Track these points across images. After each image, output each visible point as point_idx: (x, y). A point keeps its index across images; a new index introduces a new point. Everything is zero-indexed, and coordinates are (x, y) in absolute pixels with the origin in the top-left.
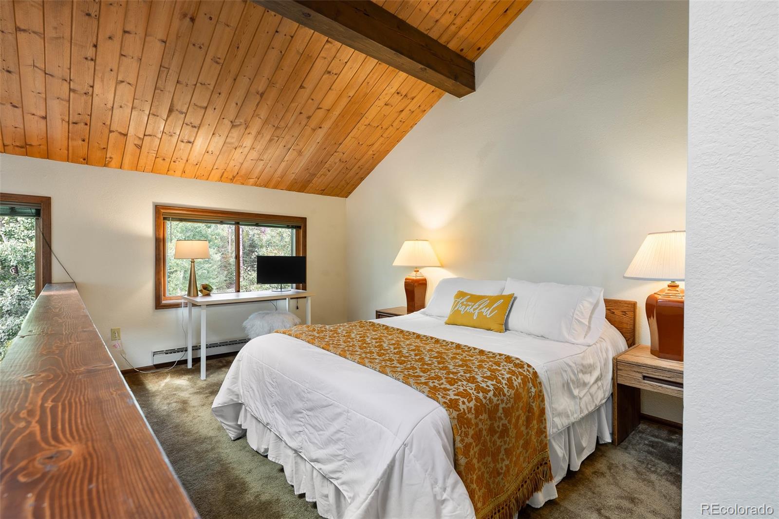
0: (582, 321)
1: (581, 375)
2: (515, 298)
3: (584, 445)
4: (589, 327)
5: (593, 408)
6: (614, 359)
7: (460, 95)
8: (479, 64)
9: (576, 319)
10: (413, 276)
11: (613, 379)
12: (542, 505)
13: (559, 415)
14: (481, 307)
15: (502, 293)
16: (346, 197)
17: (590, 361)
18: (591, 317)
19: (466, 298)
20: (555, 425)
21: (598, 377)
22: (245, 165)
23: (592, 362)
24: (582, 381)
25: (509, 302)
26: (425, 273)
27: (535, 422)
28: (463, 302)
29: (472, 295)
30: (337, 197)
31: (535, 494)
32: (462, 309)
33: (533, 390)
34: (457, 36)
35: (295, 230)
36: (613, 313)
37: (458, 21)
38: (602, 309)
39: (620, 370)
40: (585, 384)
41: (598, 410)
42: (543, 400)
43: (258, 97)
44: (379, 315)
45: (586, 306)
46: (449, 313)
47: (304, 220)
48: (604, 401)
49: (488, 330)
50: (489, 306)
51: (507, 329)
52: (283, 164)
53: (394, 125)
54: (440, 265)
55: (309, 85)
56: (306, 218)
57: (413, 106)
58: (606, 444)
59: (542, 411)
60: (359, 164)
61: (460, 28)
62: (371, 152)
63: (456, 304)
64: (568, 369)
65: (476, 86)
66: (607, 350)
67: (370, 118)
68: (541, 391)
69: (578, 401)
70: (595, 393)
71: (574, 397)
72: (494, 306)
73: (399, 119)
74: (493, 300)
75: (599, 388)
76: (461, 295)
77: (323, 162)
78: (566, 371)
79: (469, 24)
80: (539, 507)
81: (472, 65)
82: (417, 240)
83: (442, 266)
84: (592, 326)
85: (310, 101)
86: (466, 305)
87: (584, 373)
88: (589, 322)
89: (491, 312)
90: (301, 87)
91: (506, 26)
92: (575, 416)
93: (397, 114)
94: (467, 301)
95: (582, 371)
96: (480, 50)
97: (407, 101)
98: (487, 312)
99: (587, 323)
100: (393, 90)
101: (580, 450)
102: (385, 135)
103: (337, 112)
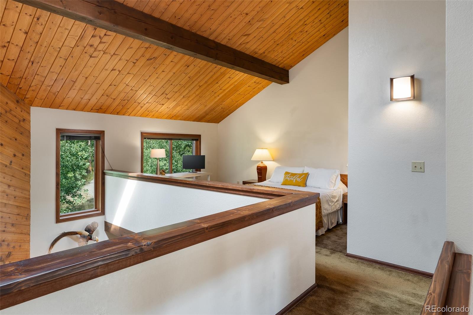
0: (333, 182)
1: (332, 199)
2: (309, 174)
3: (333, 222)
4: (335, 184)
5: (336, 210)
6: (343, 194)
7: (282, 84)
8: (291, 71)
9: (331, 181)
10: (261, 165)
11: (343, 201)
12: (320, 235)
13: (325, 209)
14: (296, 178)
15: (303, 172)
16: (218, 123)
17: (335, 194)
18: (335, 181)
19: (290, 174)
20: (324, 213)
21: (337, 200)
22: (180, 112)
23: (335, 195)
24: (332, 201)
25: (307, 175)
26: (266, 163)
27: (319, 209)
28: (288, 176)
29: (292, 174)
30: (214, 123)
31: (319, 230)
32: (288, 179)
33: (318, 200)
34: (283, 63)
35: (195, 141)
36: (344, 179)
37: (284, 59)
38: (339, 177)
39: (345, 198)
40: (333, 202)
41: (337, 211)
42: (321, 204)
43: (199, 87)
44: (244, 183)
45: (334, 177)
46: (283, 181)
47: (199, 136)
48: (339, 208)
49: (299, 186)
50: (299, 177)
51: (306, 186)
52: (197, 111)
53: (250, 93)
54: (273, 160)
55: (220, 82)
56: (201, 135)
57: (260, 86)
58: (340, 224)
59: (321, 207)
60: (230, 108)
61: (285, 61)
62: (236, 104)
63: (285, 177)
64: (328, 196)
65: (290, 81)
66: (341, 192)
67: (241, 91)
68: (320, 201)
69: (331, 206)
70: (337, 205)
71: (330, 205)
72: (302, 177)
73: (253, 91)
74: (301, 175)
75: (338, 204)
76: (287, 173)
77: (214, 109)
78: (327, 197)
79: (289, 59)
80: (319, 235)
81: (288, 71)
82: (262, 149)
83: (273, 161)
84: (336, 184)
85: (219, 87)
86: (290, 177)
87: (333, 198)
88: (335, 182)
89: (300, 180)
90: (217, 83)
91: (303, 59)
92: (330, 211)
93: (252, 89)
94: (290, 175)
95: (332, 197)
96: (291, 67)
97: (257, 85)
98: (299, 180)
99: (334, 183)
100: (254, 81)
101: (332, 224)
102: (244, 97)
103: (227, 91)
